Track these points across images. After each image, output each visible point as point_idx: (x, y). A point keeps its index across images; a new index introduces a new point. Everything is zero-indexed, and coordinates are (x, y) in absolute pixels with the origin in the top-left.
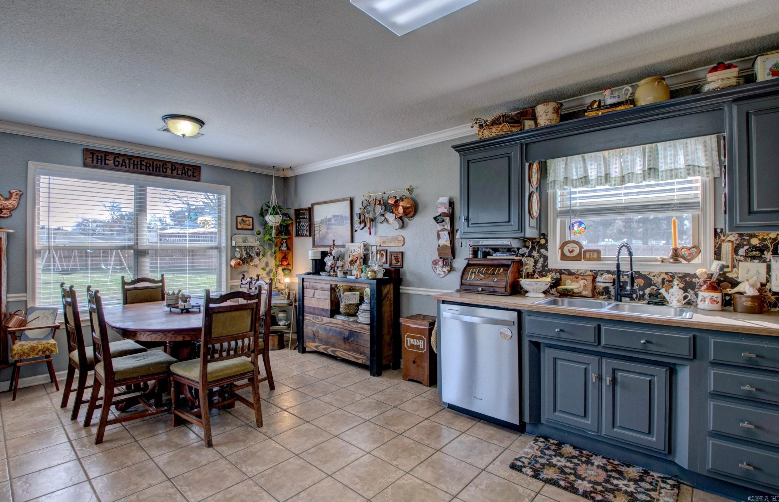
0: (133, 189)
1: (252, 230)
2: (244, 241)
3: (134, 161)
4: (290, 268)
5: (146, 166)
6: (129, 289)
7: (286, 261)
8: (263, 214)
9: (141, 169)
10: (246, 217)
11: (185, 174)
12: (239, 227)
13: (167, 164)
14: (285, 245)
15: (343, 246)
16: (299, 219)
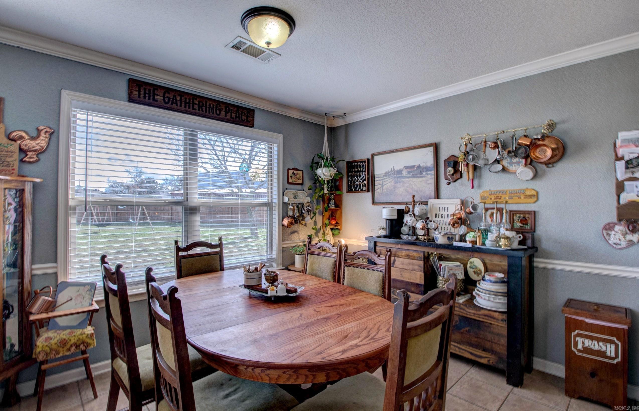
0: (183, 133)
1: (302, 184)
2: (295, 198)
3: (186, 99)
4: (339, 227)
5: (199, 105)
6: (184, 257)
7: (335, 219)
9: (193, 109)
10: (297, 169)
11: (239, 117)
12: (290, 181)
13: (221, 105)
14: (332, 202)
15: (426, 203)
16: (352, 172)
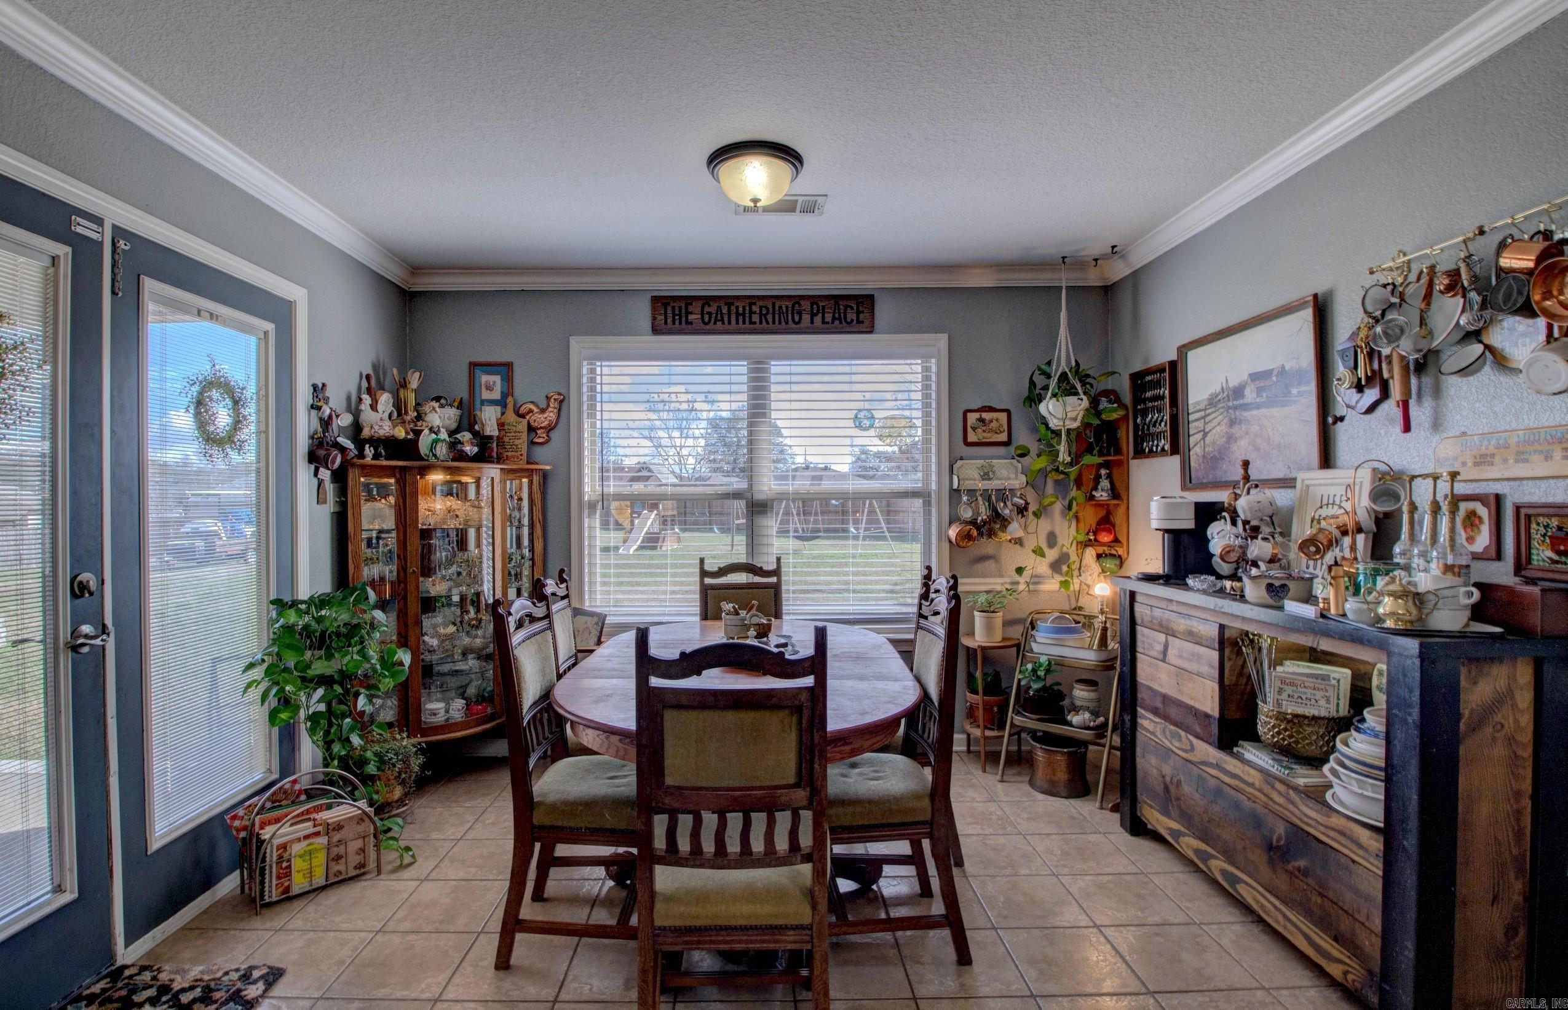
0: (744, 370)
1: (1007, 444)
2: (985, 476)
3: (737, 308)
4: (1121, 551)
5: (761, 314)
6: (713, 587)
7: (1109, 532)
8: (1033, 398)
9: (751, 323)
10: (991, 409)
11: (840, 319)
12: (972, 437)
13: (802, 302)
14: (1105, 483)
15: (1288, 483)
16: (1144, 401)
